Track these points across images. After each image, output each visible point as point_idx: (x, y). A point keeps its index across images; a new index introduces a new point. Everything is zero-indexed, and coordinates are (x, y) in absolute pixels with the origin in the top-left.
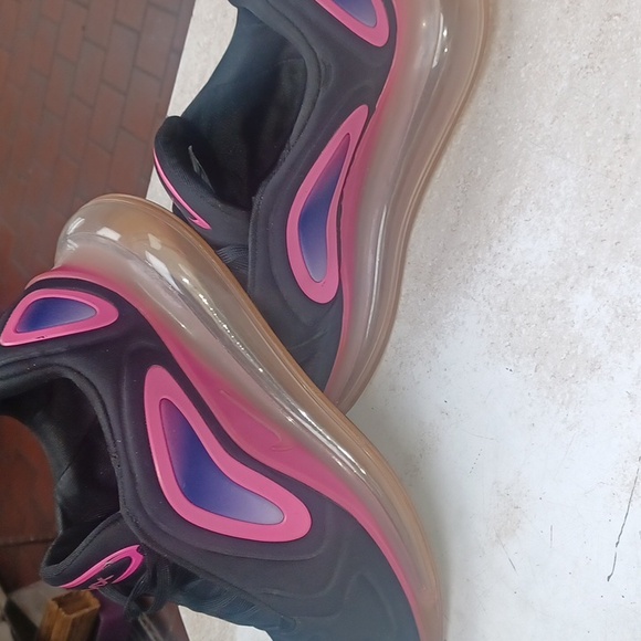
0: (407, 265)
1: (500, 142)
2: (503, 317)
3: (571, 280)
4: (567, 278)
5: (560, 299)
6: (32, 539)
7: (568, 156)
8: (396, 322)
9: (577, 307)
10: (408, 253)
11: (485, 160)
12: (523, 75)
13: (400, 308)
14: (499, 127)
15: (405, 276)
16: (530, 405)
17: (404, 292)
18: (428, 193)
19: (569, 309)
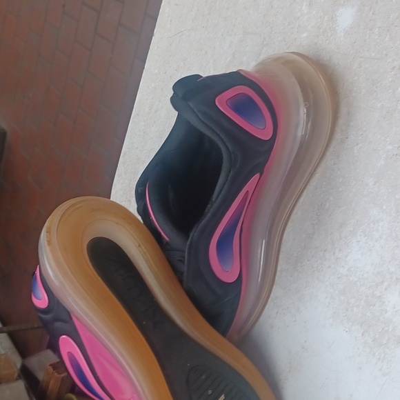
0: (281, 253)
1: (341, 189)
2: (342, 298)
3: (386, 284)
4: (383, 282)
5: (378, 295)
6: (36, 326)
7: (384, 207)
8: (274, 287)
9: (389, 302)
10: (282, 246)
11: (331, 199)
12: (356, 151)
13: (277, 278)
14: (341, 180)
15: (280, 259)
16: (359, 355)
17: (279, 269)
18: (295, 211)
19: (384, 302)
